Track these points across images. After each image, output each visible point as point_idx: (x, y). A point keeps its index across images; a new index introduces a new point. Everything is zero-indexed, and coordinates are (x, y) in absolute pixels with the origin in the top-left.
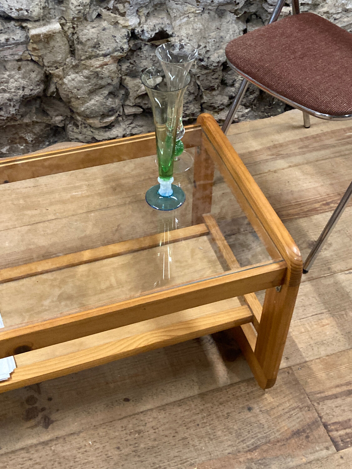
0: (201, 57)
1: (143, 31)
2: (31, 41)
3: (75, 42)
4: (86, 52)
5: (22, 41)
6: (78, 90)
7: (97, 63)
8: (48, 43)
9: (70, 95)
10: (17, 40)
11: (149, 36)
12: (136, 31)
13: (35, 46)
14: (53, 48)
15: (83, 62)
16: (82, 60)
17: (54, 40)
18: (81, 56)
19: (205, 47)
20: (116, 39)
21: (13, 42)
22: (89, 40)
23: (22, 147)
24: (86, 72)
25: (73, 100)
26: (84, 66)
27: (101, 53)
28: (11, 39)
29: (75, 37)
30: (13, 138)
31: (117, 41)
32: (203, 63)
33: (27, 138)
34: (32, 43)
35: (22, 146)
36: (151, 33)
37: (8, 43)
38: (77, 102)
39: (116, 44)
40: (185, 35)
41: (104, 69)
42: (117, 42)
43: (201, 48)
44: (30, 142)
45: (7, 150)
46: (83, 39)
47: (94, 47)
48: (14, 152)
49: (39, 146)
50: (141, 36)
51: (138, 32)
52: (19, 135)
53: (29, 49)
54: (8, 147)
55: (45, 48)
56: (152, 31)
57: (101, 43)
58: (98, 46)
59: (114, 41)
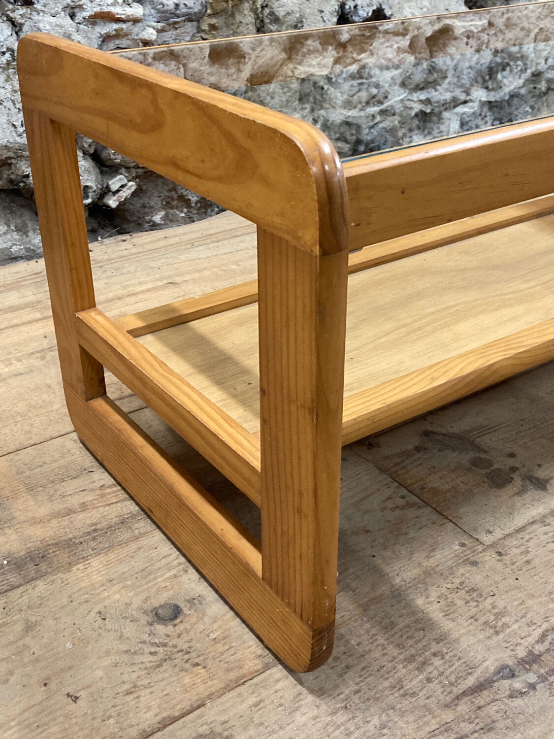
1: (355, 7)
2: (209, 11)
3: (267, 21)
5: (196, 10)
8: (233, 15)
10: (189, 8)
11: (365, 15)
12: (347, 7)
13: (213, 21)
14: (239, 26)
17: (240, 12)
20: (323, 14)
21: (184, 10)
22: (288, 13)
23: (183, 215)
28: (182, 6)
29: (267, 11)
30: (169, 197)
31: (325, 18)
33: (190, 198)
34: (209, 15)
35: (182, 212)
36: (367, 9)
37: (178, 12)
39: (323, 24)
42: (324, 21)
44: (193, 205)
45: (162, 219)
46: (281, 13)
48: (171, 221)
49: (206, 213)
50: (352, 16)
51: (350, 8)
52: (177, 192)
53: (204, 28)
54: (163, 213)
55: (228, 26)
56: (368, 6)
57: (304, 20)
58: (299, 25)
59: (321, 19)
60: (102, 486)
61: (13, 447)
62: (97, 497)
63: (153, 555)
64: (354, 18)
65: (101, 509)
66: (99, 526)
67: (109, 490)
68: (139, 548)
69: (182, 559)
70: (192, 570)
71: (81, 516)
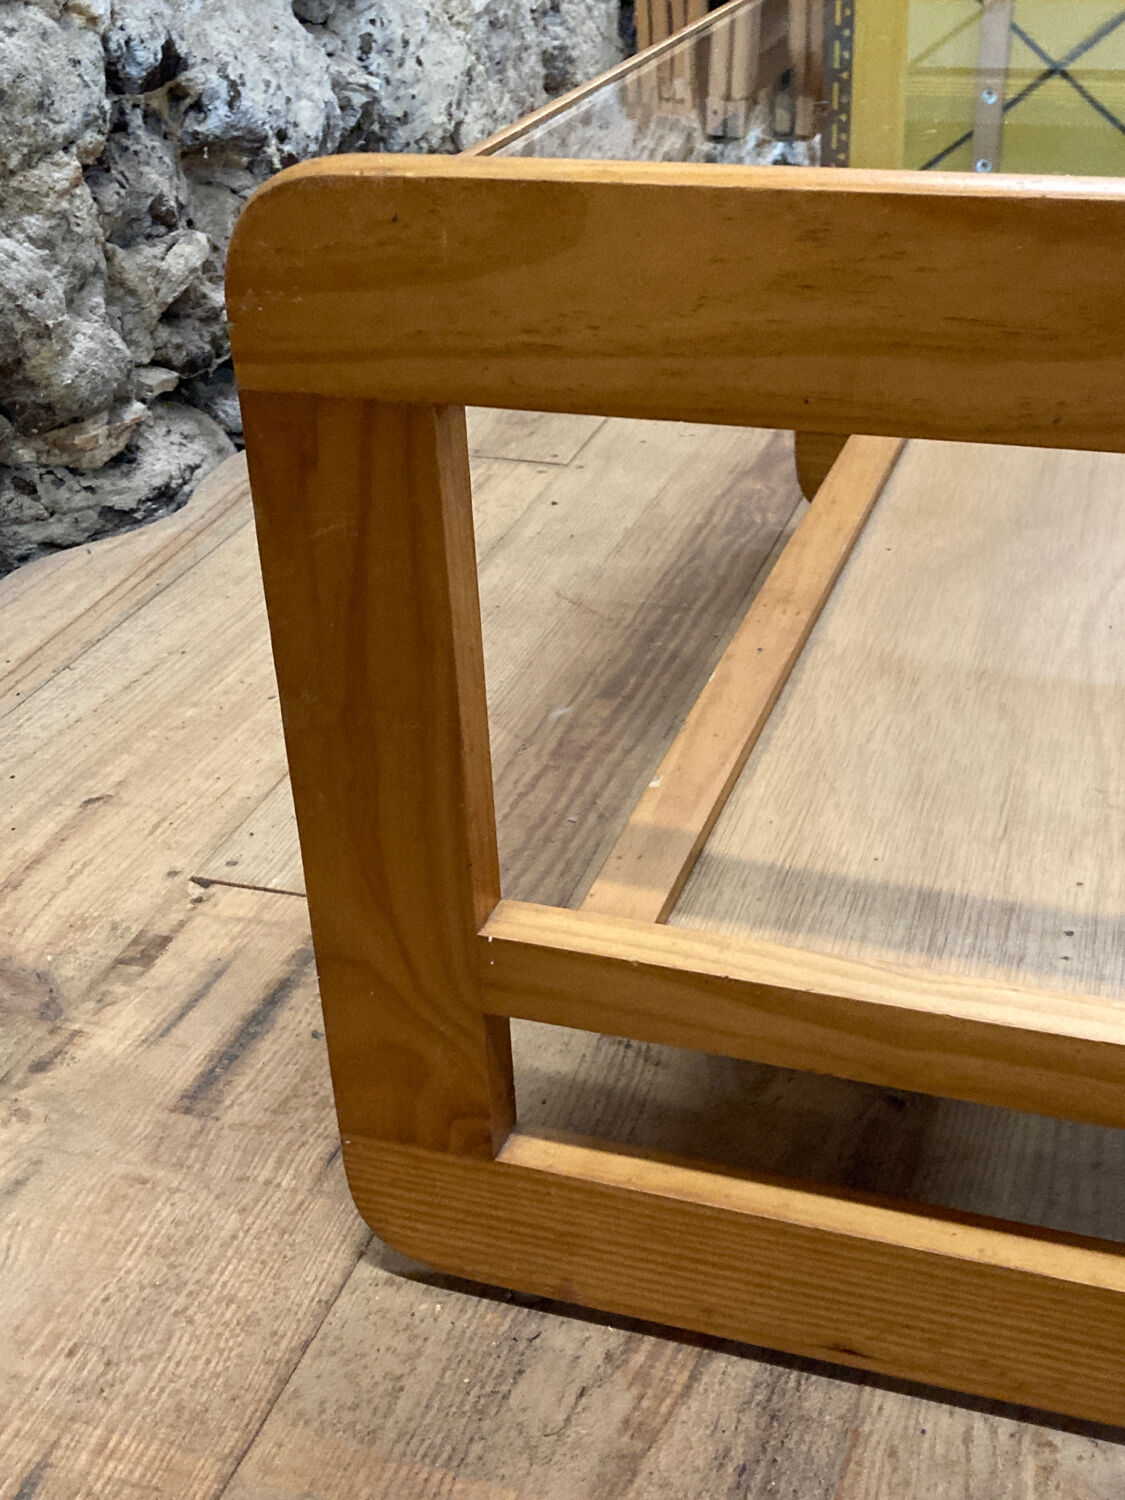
0: (281, 123)
1: (128, 43)
4: (20, 132)
6: (39, 295)
7: (56, 175)
9: (21, 327)
11: (152, 60)
12: (114, 46)
15: (14, 183)
16: (12, 173)
18: (7, 156)
19: (279, 87)
20: (82, 70)
22: (19, 76)
24: (35, 223)
25: (30, 345)
26: (20, 201)
27: (59, 130)
31: (86, 78)
32: (287, 148)
36: (151, 45)
38: (45, 353)
39: (86, 91)
40: (225, 49)
41: (77, 202)
42: (87, 86)
43: (271, 91)
47: (40, 107)
50: (124, 67)
51: (119, 46)
56: (152, 36)
57: (52, 89)
58: (47, 102)
59: (78, 80)
60: (608, 1357)
61: (262, 1379)
62: (635, 1391)
63: (940, 1449)
64: (128, 69)
65: (683, 1413)
66: (738, 1456)
67: (639, 1359)
68: (892, 1453)
69: (1006, 1425)
70: (1057, 1437)
71: (663, 1457)
